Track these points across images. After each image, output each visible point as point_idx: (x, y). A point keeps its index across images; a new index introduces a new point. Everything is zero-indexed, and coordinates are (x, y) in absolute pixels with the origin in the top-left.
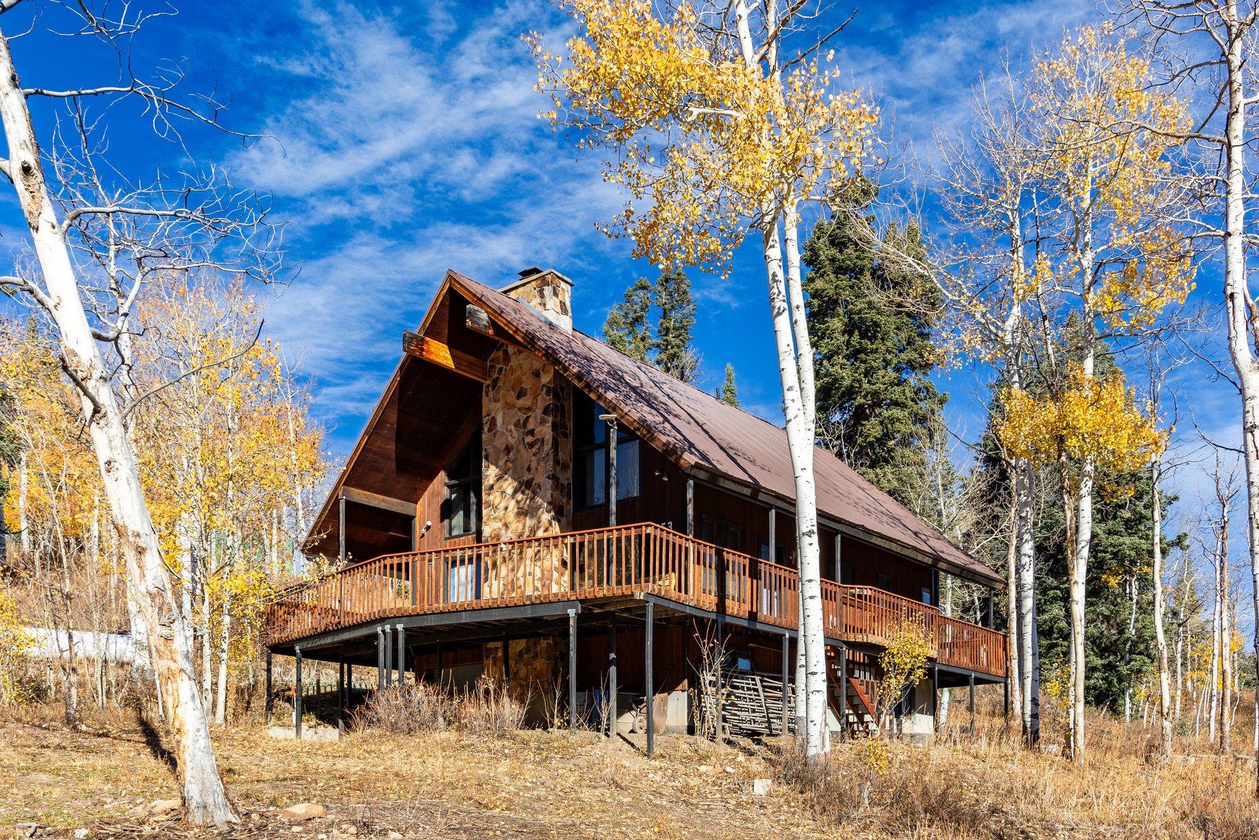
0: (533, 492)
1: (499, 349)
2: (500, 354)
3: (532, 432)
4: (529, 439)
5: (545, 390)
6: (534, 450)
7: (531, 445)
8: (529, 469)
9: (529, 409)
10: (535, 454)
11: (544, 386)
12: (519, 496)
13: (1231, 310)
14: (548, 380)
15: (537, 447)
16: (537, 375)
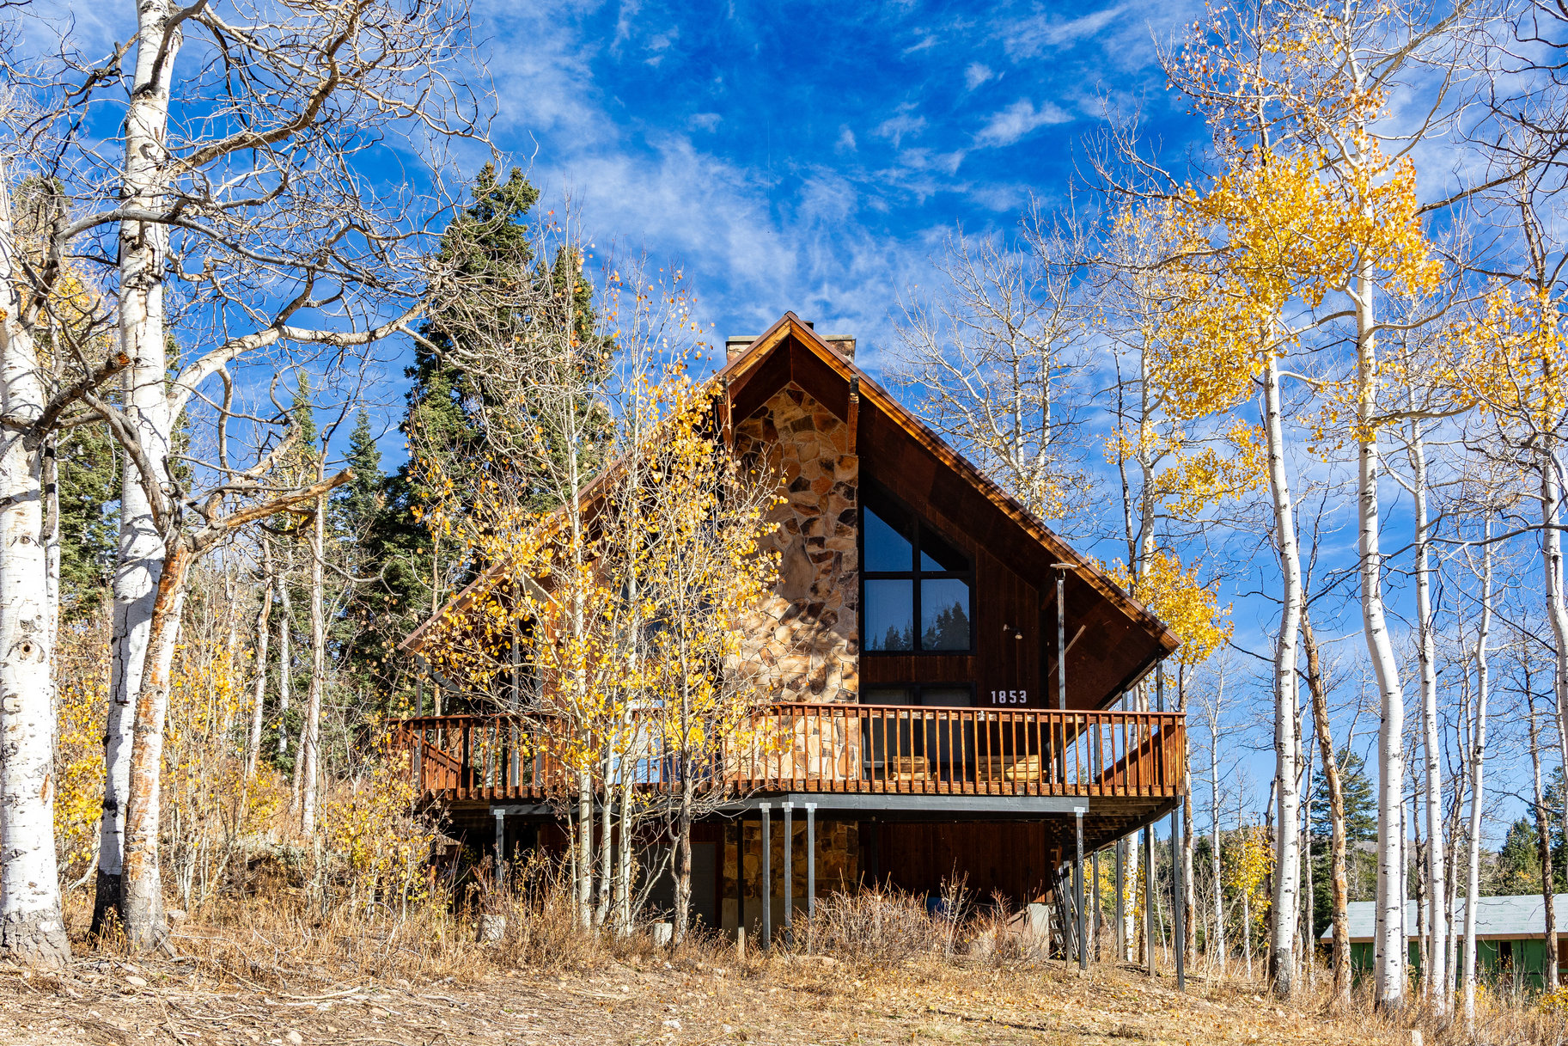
0: (822, 621)
1: (755, 417)
2: (760, 423)
3: (820, 541)
4: (814, 549)
5: (842, 490)
6: (823, 565)
7: (819, 559)
8: (815, 589)
9: (814, 509)
10: (826, 572)
11: (840, 484)
12: (797, 625)
13: (1553, 571)
14: (849, 477)
15: (828, 562)
16: (828, 466)
